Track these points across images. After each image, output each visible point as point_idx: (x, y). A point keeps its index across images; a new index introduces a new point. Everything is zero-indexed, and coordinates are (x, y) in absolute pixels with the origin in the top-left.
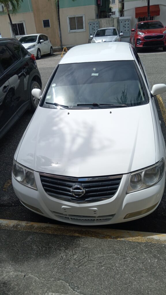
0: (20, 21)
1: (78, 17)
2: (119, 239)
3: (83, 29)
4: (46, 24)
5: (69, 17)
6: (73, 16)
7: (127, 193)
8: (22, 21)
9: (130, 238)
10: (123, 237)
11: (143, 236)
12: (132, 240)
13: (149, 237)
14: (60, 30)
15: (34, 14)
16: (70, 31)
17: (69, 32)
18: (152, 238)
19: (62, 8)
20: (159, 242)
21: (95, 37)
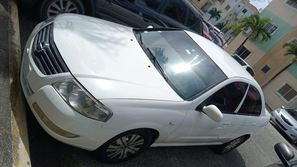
0: (251, 50)
1: (294, 90)
2: (12, 112)
3: (288, 101)
4: (266, 69)
5: (288, 83)
6: (291, 86)
7: (52, 85)
8: (252, 51)
9: (15, 122)
10: (15, 115)
11: (20, 134)
12: (13, 123)
13: (20, 139)
14: (269, 82)
15: (265, 56)
16: (276, 91)
17: (274, 91)
18: (19, 142)
19: (290, 73)
20: (14, 147)
21: (285, 110)
